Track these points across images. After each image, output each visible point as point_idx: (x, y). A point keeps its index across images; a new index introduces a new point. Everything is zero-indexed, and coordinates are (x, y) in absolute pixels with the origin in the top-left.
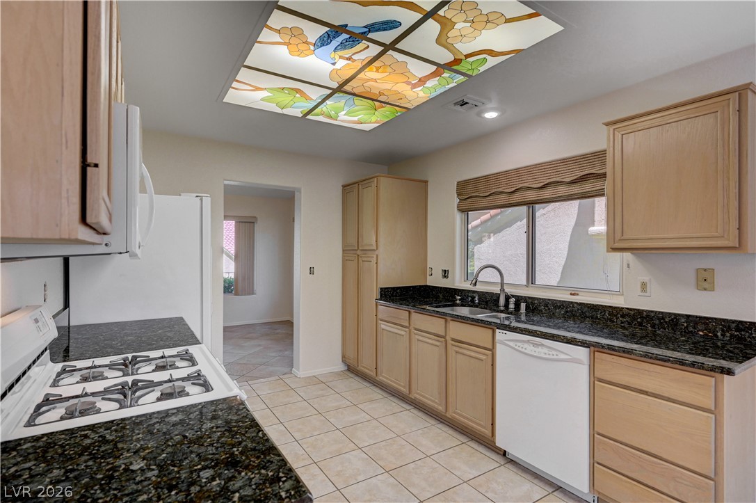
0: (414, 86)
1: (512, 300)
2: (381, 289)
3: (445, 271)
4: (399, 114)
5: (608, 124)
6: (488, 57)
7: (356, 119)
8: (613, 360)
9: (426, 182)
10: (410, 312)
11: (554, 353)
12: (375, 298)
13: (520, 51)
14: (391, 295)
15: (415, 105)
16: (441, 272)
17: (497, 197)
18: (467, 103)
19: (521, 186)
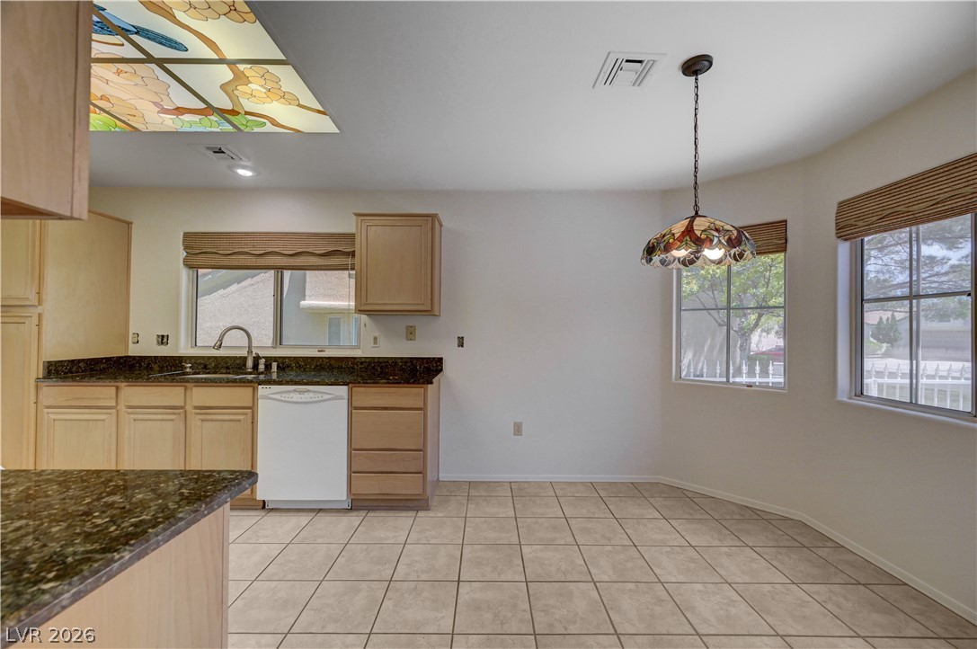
0: (167, 112)
1: (263, 361)
2: (48, 363)
3: (163, 336)
4: (117, 129)
5: (356, 215)
6: (268, 124)
9: (129, 224)
10: (117, 388)
11: (319, 395)
12: (35, 376)
13: (299, 131)
15: (151, 129)
16: (155, 337)
17: (241, 257)
18: (223, 152)
19: (270, 250)
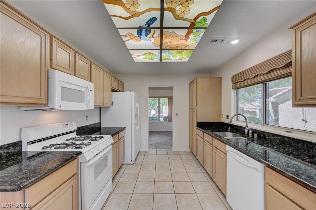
0: (186, 40)
1: (251, 132)
2: (198, 122)
3: (228, 116)
4: (192, 52)
6: (205, 16)
7: (178, 58)
8: (275, 175)
9: (221, 78)
10: (204, 132)
11: (247, 162)
12: (196, 125)
14: (203, 126)
15: (195, 47)
16: (226, 116)
18: (217, 40)
19: (260, 73)
